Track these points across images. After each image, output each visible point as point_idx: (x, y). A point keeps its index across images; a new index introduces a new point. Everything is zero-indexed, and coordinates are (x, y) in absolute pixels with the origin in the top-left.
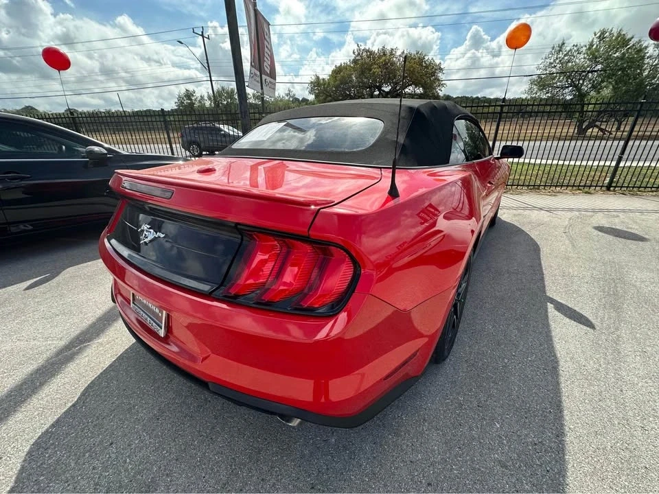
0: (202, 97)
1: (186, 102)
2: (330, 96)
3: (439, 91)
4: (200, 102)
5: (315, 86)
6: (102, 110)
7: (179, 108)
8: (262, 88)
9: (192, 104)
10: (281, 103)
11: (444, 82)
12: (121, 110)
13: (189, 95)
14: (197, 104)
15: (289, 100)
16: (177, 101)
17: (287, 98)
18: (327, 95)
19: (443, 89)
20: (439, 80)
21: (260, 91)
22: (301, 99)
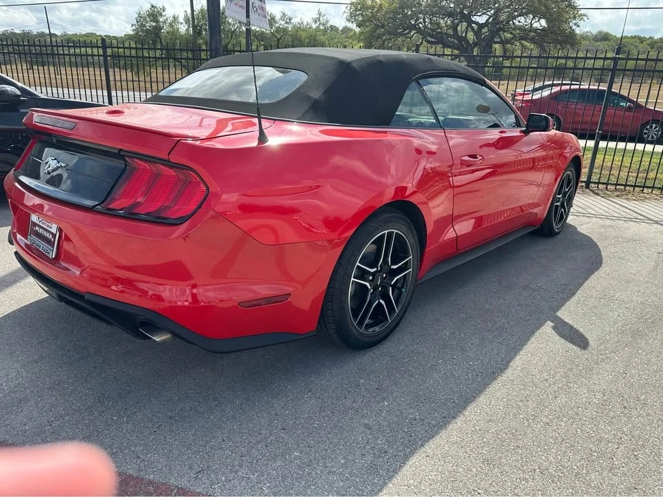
0: (175, 18)
1: (150, 24)
2: (383, 26)
3: (574, 27)
4: (171, 25)
5: (356, 10)
6: (17, 31)
7: (137, 34)
8: (248, 16)
9: (157, 29)
10: (304, 35)
11: (582, 12)
12: (47, 32)
13: (155, 14)
14: (166, 29)
15: (318, 29)
16: (135, 23)
17: (314, 26)
18: (378, 26)
19: (581, 23)
20: (575, 8)
21: (245, 20)
22: (340, 28)
